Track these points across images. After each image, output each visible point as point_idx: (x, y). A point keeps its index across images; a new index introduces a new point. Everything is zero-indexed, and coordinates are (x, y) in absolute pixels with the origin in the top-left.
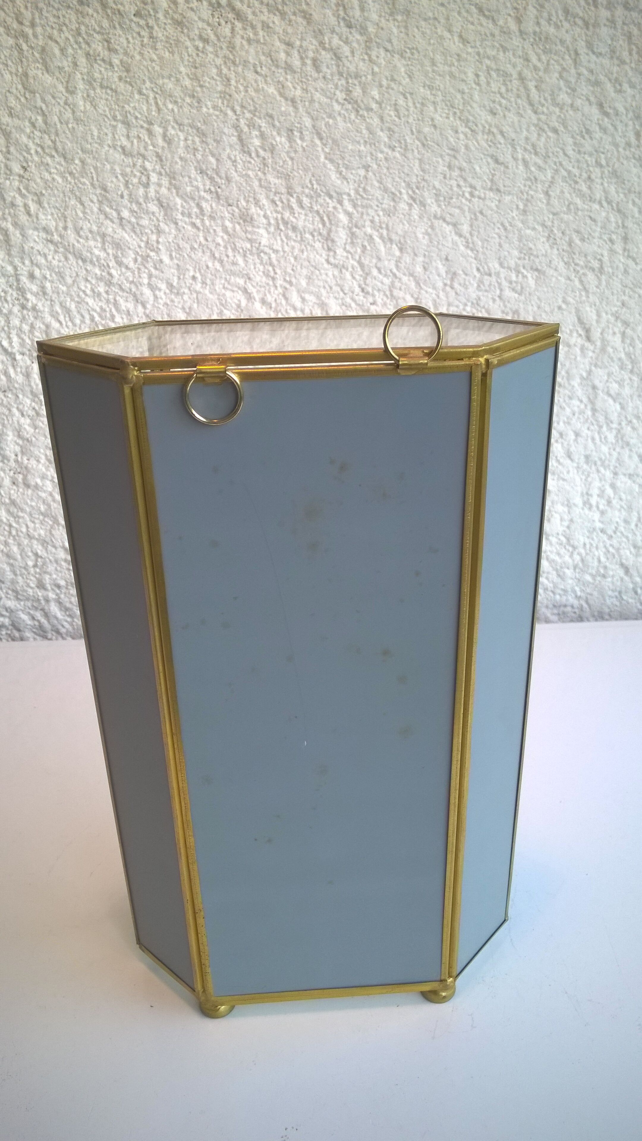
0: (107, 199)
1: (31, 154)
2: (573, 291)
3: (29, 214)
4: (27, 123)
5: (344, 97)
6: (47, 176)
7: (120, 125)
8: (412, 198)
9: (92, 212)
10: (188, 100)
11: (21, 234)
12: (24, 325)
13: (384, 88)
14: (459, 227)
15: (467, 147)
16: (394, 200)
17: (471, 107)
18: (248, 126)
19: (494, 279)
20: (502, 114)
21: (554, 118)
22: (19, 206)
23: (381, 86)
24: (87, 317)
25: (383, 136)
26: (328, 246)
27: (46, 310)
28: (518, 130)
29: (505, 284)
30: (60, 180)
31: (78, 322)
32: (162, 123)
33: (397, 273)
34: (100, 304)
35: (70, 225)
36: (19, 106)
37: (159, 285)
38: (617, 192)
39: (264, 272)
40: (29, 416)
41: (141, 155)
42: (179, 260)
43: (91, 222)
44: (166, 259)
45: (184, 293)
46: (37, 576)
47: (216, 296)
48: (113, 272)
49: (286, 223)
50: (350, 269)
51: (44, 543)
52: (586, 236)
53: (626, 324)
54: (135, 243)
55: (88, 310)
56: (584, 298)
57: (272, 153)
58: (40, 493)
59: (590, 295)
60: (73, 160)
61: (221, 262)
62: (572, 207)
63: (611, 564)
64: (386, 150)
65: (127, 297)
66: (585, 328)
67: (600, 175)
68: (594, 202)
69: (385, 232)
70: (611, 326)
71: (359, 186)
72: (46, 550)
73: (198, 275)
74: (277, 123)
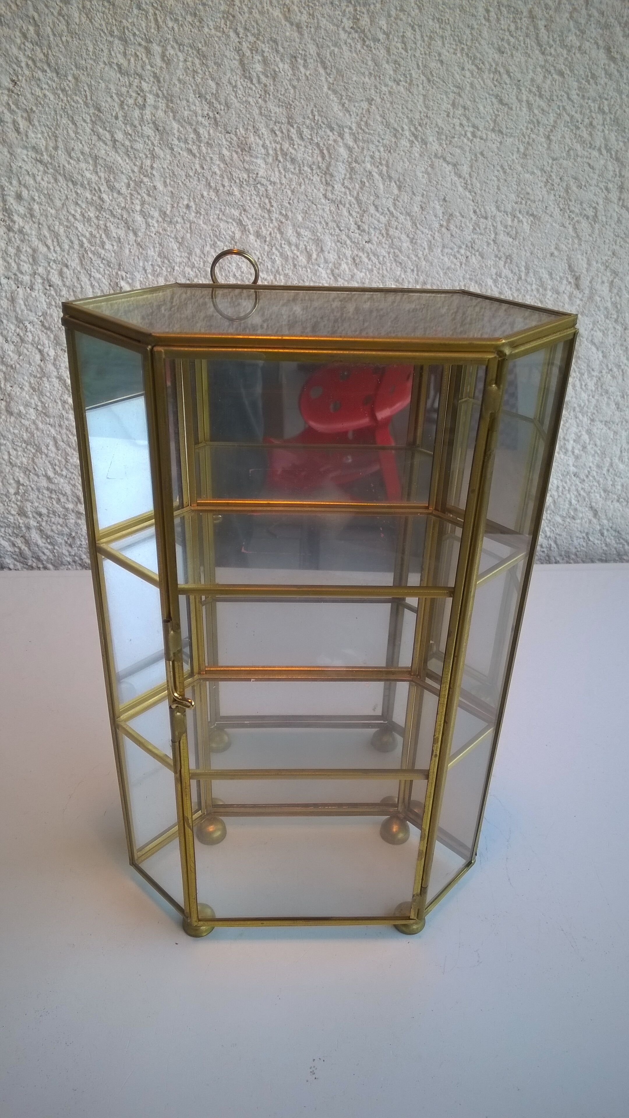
0: (100, 119)
1: (21, 67)
2: (566, 238)
3: (18, 131)
4: (18, 34)
5: (352, 25)
6: (38, 92)
7: (116, 41)
8: (413, 134)
9: (84, 132)
10: (189, 18)
11: (9, 152)
12: (10, 248)
13: (392, 18)
14: (458, 167)
15: (472, 85)
16: (395, 136)
17: (480, 44)
18: (251, 50)
19: (490, 222)
20: (509, 53)
21: (561, 60)
22: (7, 122)
23: (389, 16)
24: (76, 242)
25: (389, 69)
26: (326, 180)
27: (34, 233)
28: (525, 71)
29: (500, 227)
30: (52, 97)
31: (66, 247)
32: (161, 41)
33: (394, 212)
34: (89, 230)
35: (61, 145)
36: (9, 14)
37: (151, 213)
38: (617, 140)
39: (259, 204)
40: (13, 342)
41: (137, 74)
42: (174, 187)
43: (83, 143)
44: (160, 186)
45: (177, 222)
46: (19, 503)
47: (210, 227)
48: (104, 196)
49: (285, 154)
50: (347, 205)
51: (26, 471)
52: (583, 184)
53: (615, 273)
54: (128, 167)
55: (77, 235)
56: (576, 246)
57: (274, 80)
58: (23, 421)
59: (582, 243)
60: (66, 76)
61: (217, 191)
62: (572, 152)
63: (581, 506)
64: (390, 83)
65: (118, 224)
66: (574, 275)
67: (601, 122)
68: (594, 149)
69: (385, 169)
70: (600, 275)
71: (361, 120)
72: (29, 478)
73: (192, 204)
74: (281, 50)
